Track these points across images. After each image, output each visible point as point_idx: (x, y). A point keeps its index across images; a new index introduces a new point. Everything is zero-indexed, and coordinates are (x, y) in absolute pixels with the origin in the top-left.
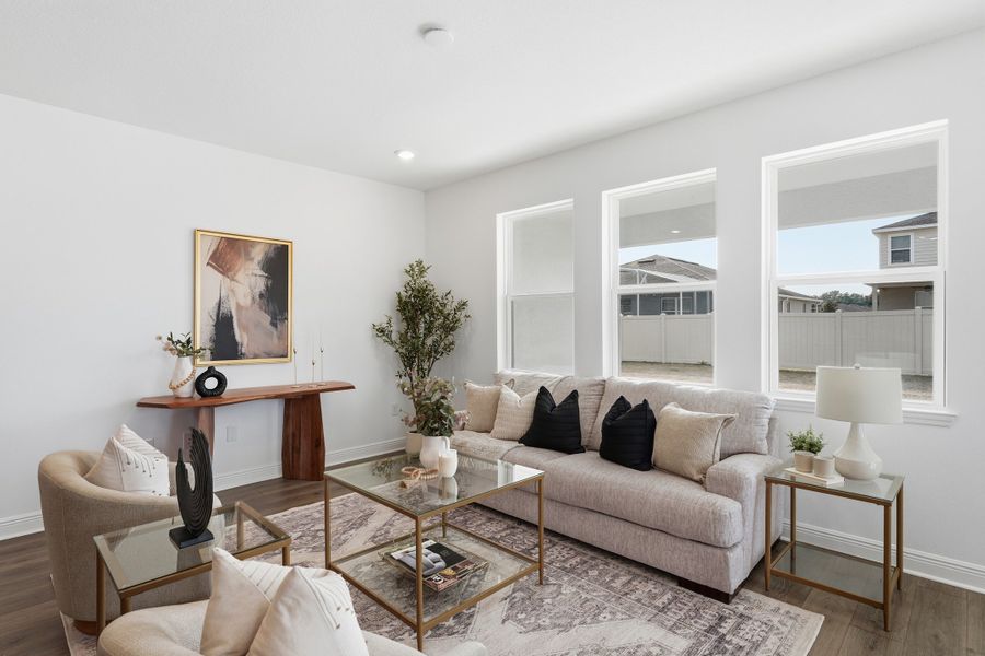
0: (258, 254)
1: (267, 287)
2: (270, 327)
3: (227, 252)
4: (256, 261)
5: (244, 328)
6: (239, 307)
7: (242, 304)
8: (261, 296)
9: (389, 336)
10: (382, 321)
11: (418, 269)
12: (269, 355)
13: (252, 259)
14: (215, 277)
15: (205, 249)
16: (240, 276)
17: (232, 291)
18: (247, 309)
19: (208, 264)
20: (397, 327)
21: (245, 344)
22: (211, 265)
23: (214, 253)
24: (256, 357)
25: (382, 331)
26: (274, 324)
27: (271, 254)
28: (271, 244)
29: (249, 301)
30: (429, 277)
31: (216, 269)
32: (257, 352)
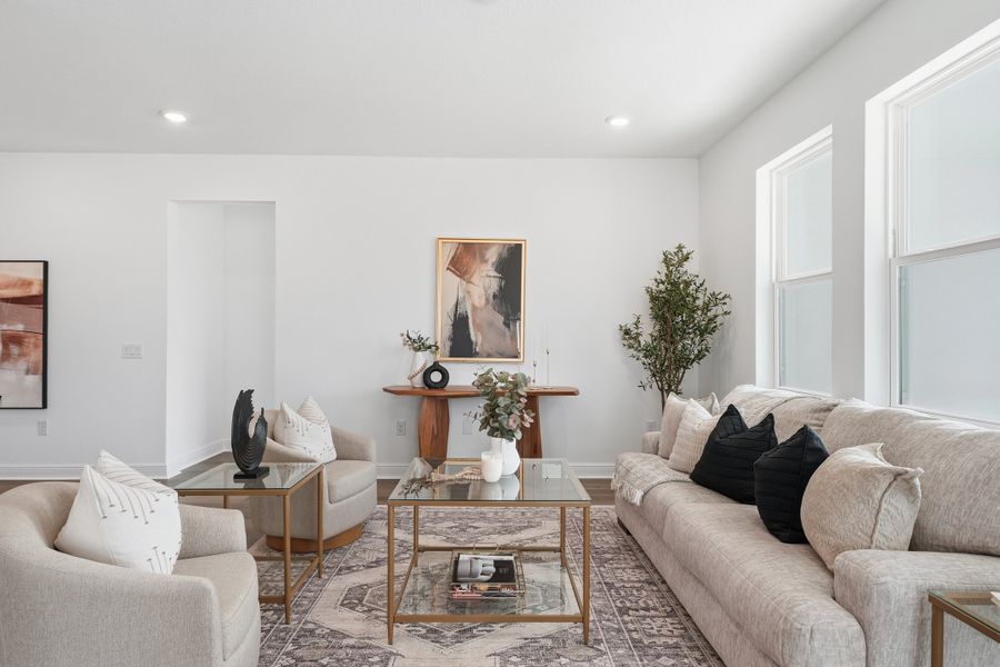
0: (492, 256)
1: (500, 288)
2: (503, 327)
3: (463, 257)
4: (490, 263)
5: (478, 327)
6: (474, 308)
7: (477, 304)
8: (495, 296)
9: (636, 338)
10: (629, 323)
11: (675, 260)
12: (502, 355)
13: (486, 261)
14: (454, 280)
15: (447, 254)
16: (475, 279)
17: (468, 292)
18: (481, 309)
19: (448, 269)
20: (648, 330)
21: (479, 343)
22: (451, 270)
23: (453, 258)
24: (489, 356)
25: (627, 332)
26: (505, 324)
27: (505, 255)
28: (504, 245)
29: (483, 301)
30: (690, 268)
31: (454, 272)
32: (490, 351)
